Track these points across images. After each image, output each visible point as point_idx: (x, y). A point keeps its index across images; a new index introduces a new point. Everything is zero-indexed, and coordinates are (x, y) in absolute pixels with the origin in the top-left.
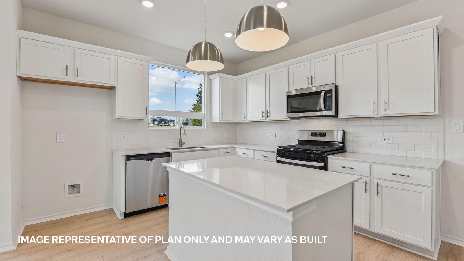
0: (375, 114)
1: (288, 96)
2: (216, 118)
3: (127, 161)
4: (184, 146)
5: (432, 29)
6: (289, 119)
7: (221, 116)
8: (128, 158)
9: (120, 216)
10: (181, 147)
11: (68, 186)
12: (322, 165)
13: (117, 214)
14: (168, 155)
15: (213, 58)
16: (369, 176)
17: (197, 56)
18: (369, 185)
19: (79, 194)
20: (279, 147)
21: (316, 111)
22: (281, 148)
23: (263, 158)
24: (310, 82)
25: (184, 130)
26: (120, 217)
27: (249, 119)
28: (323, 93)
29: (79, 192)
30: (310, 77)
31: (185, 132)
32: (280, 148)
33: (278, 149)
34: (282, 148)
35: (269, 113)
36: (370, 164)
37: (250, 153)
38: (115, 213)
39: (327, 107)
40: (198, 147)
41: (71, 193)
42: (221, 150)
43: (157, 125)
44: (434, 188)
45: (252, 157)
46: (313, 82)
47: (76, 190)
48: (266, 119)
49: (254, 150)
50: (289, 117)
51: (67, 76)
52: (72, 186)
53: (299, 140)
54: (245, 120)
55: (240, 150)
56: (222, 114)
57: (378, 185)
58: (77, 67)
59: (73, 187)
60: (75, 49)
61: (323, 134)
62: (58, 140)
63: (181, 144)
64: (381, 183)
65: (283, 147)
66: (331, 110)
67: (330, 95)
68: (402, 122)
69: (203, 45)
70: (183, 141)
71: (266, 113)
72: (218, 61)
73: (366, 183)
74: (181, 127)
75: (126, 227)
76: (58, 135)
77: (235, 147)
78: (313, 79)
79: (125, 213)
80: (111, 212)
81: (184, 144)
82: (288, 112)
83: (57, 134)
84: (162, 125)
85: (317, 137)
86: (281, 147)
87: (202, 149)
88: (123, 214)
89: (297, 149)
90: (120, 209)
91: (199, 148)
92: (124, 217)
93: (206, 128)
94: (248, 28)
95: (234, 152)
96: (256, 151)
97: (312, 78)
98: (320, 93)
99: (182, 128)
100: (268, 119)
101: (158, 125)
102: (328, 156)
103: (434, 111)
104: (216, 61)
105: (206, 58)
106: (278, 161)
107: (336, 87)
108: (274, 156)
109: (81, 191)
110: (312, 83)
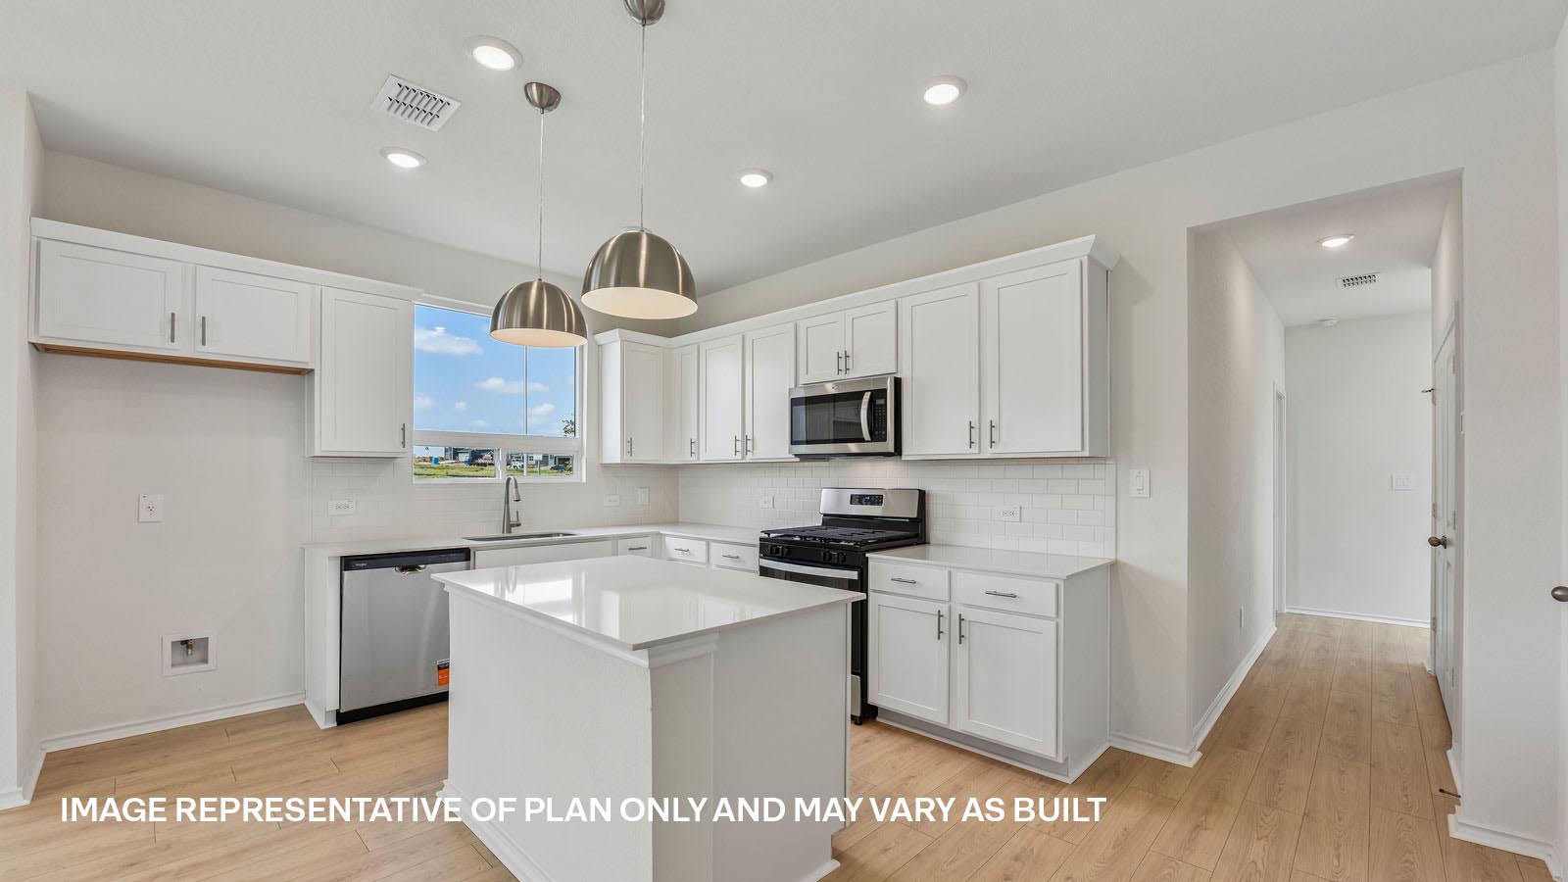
0: (973, 453)
1: (792, 399)
2: (613, 453)
3: (346, 573)
4: (515, 531)
5: (1077, 261)
6: (798, 459)
7: (627, 447)
8: (348, 563)
9: (324, 721)
10: (509, 535)
11: (173, 643)
12: (854, 575)
13: (315, 717)
14: (463, 555)
15: (556, 324)
16: (947, 599)
17: (516, 318)
18: (947, 621)
19: (206, 665)
20: (765, 532)
21: (850, 440)
22: (769, 535)
23: (728, 562)
24: (842, 367)
25: (516, 487)
26: (326, 723)
27: (704, 458)
28: (867, 396)
29: (205, 661)
30: (842, 354)
31: (520, 492)
32: (766, 536)
33: (761, 539)
34: (772, 535)
35: (750, 443)
36: (950, 572)
37: (698, 549)
38: (310, 716)
39: (878, 433)
40: (558, 535)
41: (180, 665)
42: (620, 541)
43: (465, 462)
44: (1061, 621)
45: (704, 560)
46: (850, 366)
47: (196, 655)
48: (743, 458)
49: (708, 542)
50: (796, 455)
51: (173, 340)
52: (185, 643)
53: (825, 515)
54: (693, 460)
55: (675, 541)
56: (628, 444)
57: (961, 620)
58: (204, 318)
59: (188, 647)
60: (198, 267)
61: (876, 500)
62: (145, 515)
63: (510, 526)
64: (968, 614)
65: (774, 532)
66: (884, 439)
67: (881, 402)
68: (1014, 472)
69: (534, 291)
70: (513, 518)
71: (745, 442)
72: (570, 330)
73: (940, 616)
74: (509, 480)
75: (341, 745)
76: (144, 503)
77: (662, 532)
78: (850, 360)
79: (338, 712)
80: (300, 713)
81: (518, 525)
82: (793, 442)
83: (142, 498)
84: (485, 465)
85: (864, 506)
86: (768, 533)
87: (568, 539)
88: (334, 716)
89: (805, 537)
90: (324, 701)
91: (561, 537)
92: (335, 725)
93: (585, 480)
94: (603, 284)
95: (659, 551)
96: (712, 544)
97: (846, 356)
98: (859, 395)
99: (512, 482)
100: (749, 458)
101: (471, 462)
102: (867, 555)
103: (1080, 449)
104: (564, 331)
105: (538, 325)
106: (765, 572)
107: (898, 383)
108: (753, 558)
109: (210, 657)
110: (847, 369)
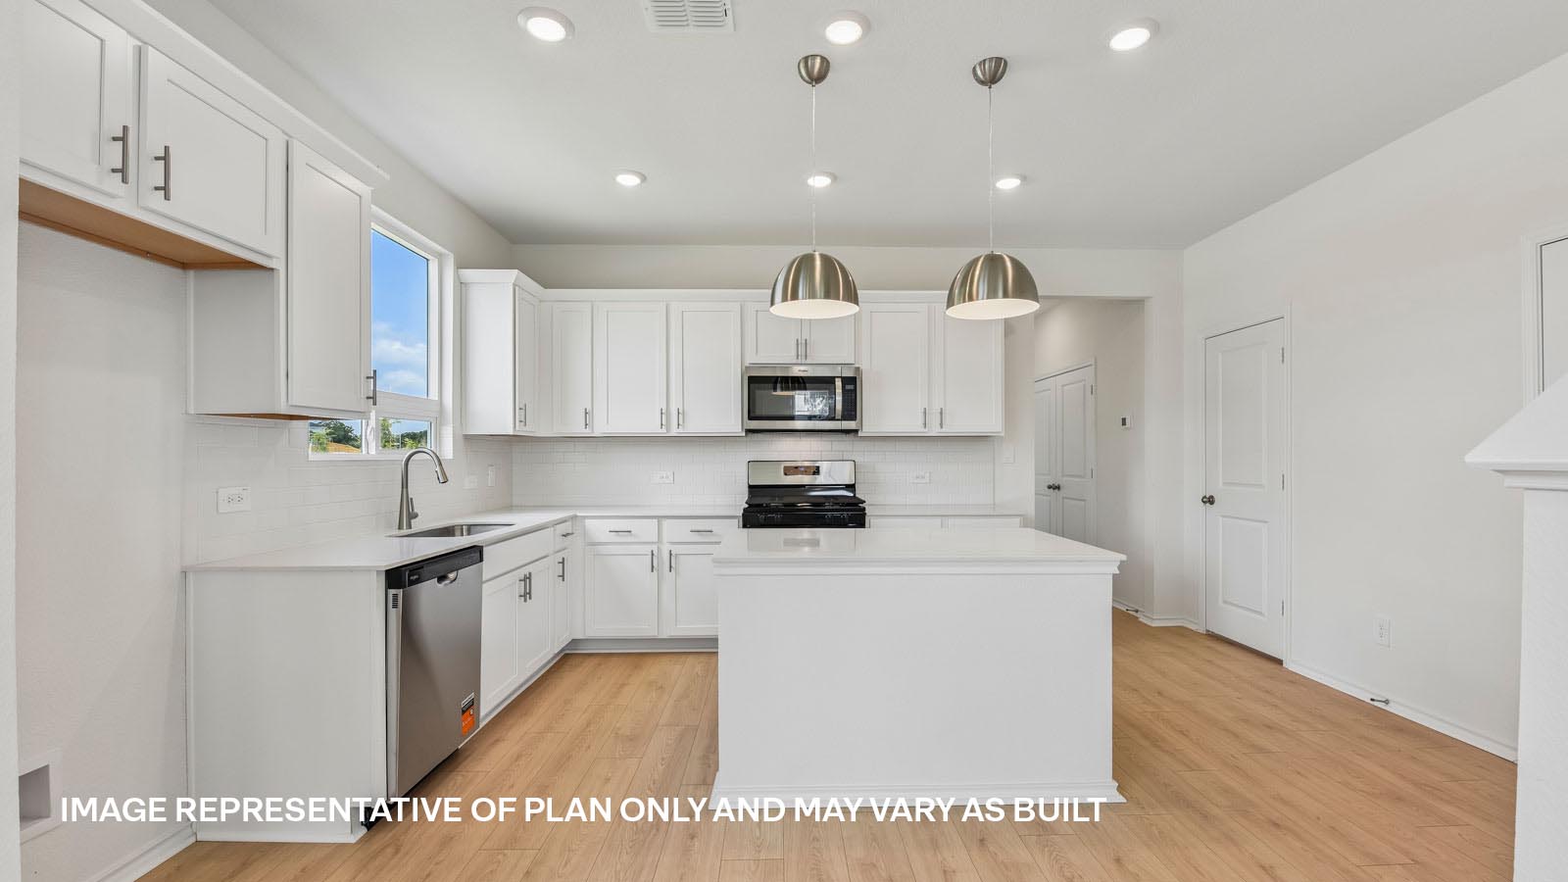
0: (926, 432)
1: (750, 376)
6: (743, 434)
7: (519, 416)
14: (478, 554)
19: (46, 821)
21: (792, 418)
27: (600, 428)
28: (839, 383)
30: (802, 342)
35: (681, 417)
39: (846, 413)
42: (556, 527)
45: (654, 539)
46: (808, 353)
48: (668, 431)
49: (659, 519)
54: (587, 432)
56: (520, 411)
63: (410, 517)
66: (853, 418)
67: (850, 387)
71: (674, 415)
77: (578, 515)
78: (808, 348)
81: (416, 516)
82: (751, 417)
85: (797, 476)
92: (366, 831)
93: (451, 457)
96: (666, 522)
97: (806, 344)
98: (829, 380)
100: (675, 432)
103: (1001, 431)
110: (806, 355)
